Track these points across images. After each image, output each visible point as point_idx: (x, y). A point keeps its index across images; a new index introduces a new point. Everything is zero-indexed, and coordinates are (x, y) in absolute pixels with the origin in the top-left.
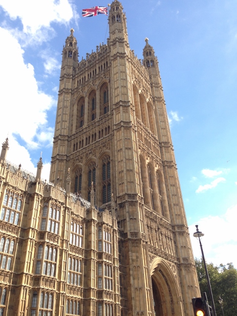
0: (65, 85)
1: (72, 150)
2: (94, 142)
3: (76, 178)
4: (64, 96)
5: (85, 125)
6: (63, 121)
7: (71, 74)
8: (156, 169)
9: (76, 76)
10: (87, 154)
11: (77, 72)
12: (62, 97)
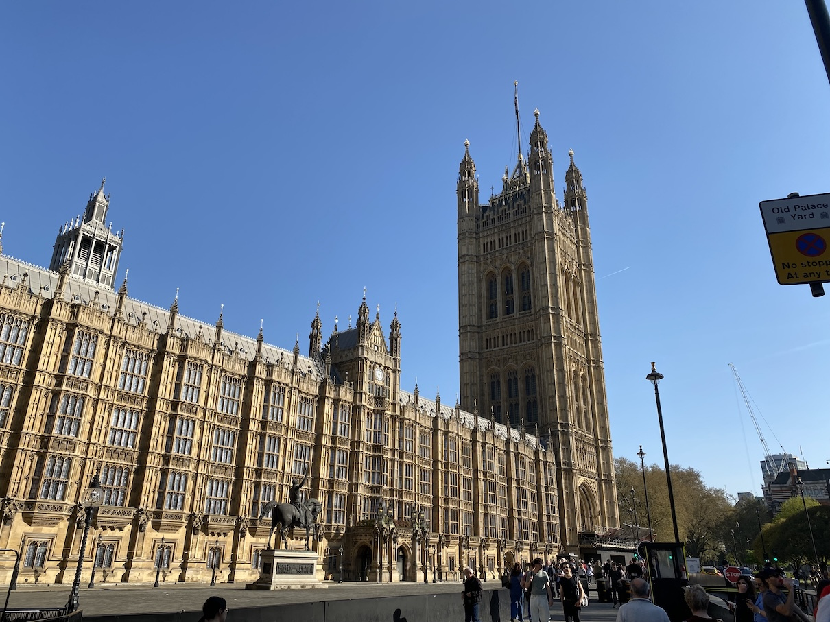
0: (468, 249)
1: (484, 346)
2: (513, 345)
3: (493, 382)
4: (468, 268)
5: (500, 318)
6: (470, 305)
7: (474, 230)
8: (581, 373)
9: (481, 235)
10: (505, 358)
11: (481, 228)
12: (465, 268)
